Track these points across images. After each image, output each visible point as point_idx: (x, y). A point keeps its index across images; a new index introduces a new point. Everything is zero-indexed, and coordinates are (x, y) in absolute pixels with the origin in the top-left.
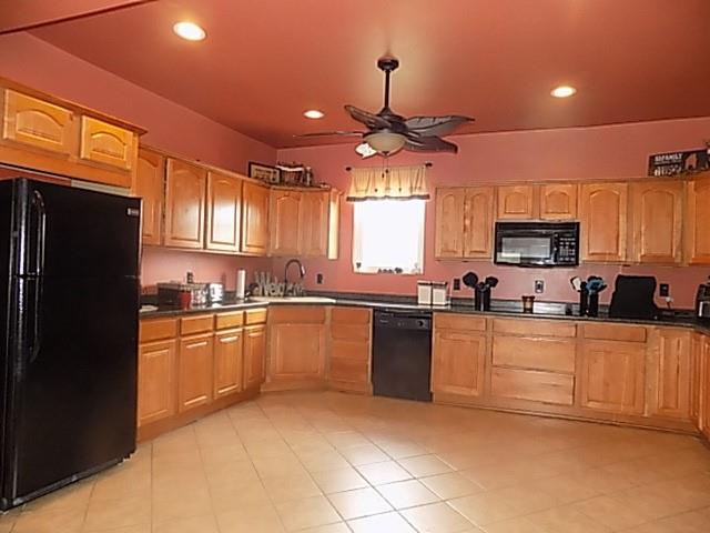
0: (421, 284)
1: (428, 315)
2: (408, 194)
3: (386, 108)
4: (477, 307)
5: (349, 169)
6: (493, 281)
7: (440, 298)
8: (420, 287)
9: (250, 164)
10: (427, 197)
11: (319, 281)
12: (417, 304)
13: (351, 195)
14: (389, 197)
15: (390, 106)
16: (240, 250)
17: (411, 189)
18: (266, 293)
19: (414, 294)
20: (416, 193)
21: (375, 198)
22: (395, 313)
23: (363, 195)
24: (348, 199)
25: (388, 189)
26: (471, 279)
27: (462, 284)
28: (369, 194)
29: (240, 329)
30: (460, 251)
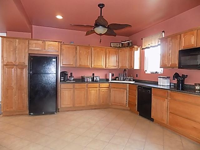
0: (159, 77)
5: (142, 39)
8: (159, 78)
9: (111, 43)
11: (137, 77)
12: (158, 85)
13: (143, 48)
16: (106, 67)
18: (121, 80)
19: (157, 81)
20: (159, 43)
22: (143, 87)
25: (151, 43)
28: (147, 46)
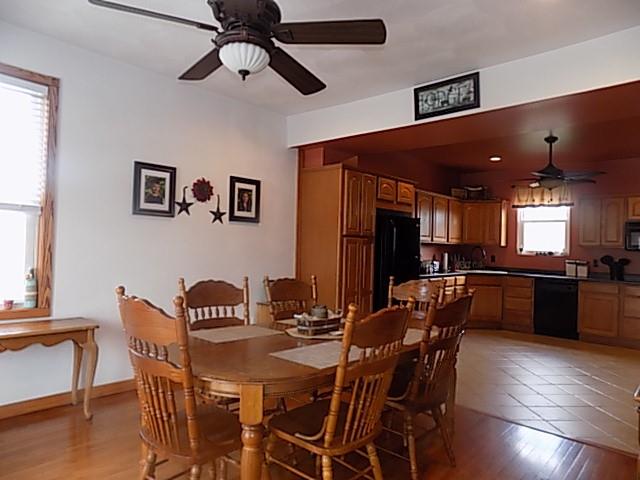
0: (568, 263)
1: (575, 282)
2: (557, 203)
3: (551, 165)
4: (612, 279)
5: (513, 187)
6: (626, 262)
7: (583, 272)
8: (567, 265)
9: (451, 187)
10: (571, 204)
11: (493, 261)
12: (565, 275)
13: (516, 204)
14: (544, 205)
15: (553, 163)
16: (448, 241)
17: (560, 200)
19: (563, 269)
20: (564, 202)
21: (534, 206)
23: (524, 204)
24: (514, 206)
25: (542, 199)
26: (607, 260)
27: (600, 263)
28: (528, 203)
29: (453, 288)
30: (598, 240)
